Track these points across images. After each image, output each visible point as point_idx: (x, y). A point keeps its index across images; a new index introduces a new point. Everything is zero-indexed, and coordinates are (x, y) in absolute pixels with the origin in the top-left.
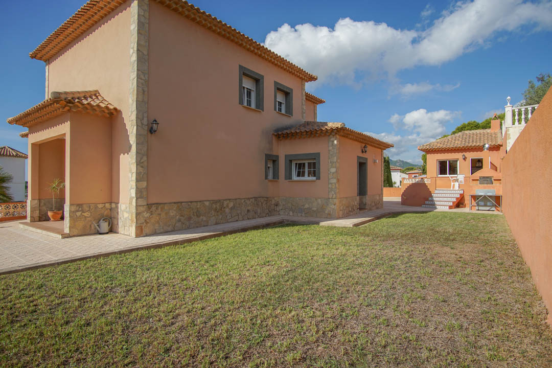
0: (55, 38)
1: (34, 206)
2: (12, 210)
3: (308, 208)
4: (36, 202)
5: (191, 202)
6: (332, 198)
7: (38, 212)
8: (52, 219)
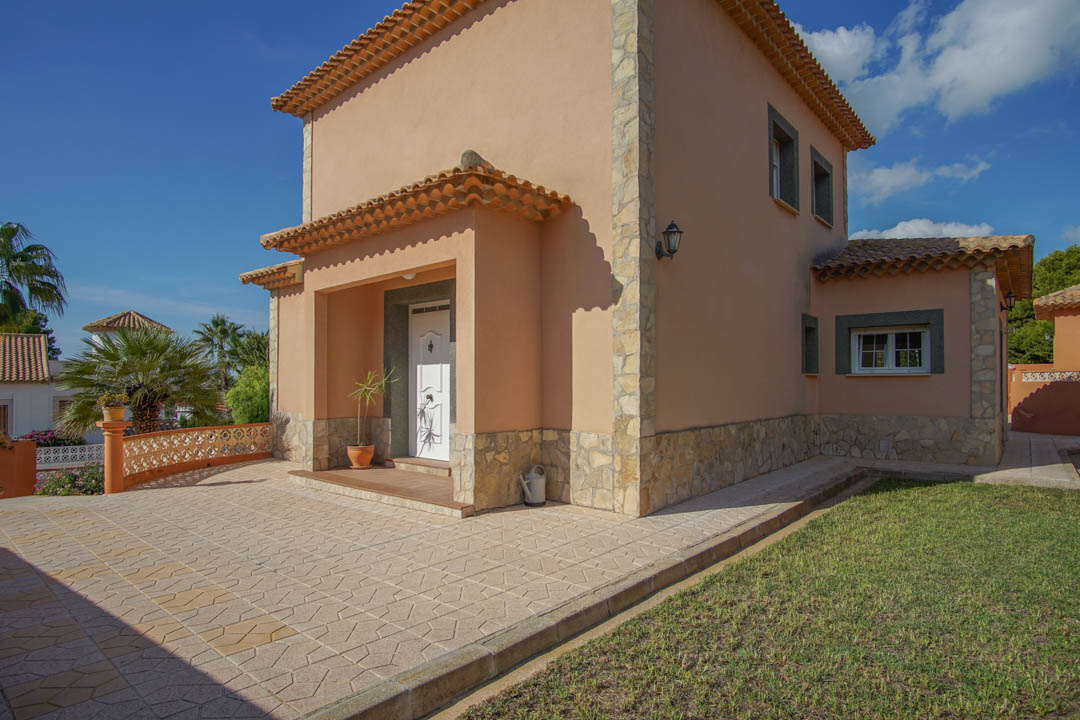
0: (349, 57)
1: (319, 435)
2: (233, 441)
3: (906, 440)
4: (323, 424)
5: (712, 427)
6: (983, 418)
7: (326, 447)
8: (355, 465)
